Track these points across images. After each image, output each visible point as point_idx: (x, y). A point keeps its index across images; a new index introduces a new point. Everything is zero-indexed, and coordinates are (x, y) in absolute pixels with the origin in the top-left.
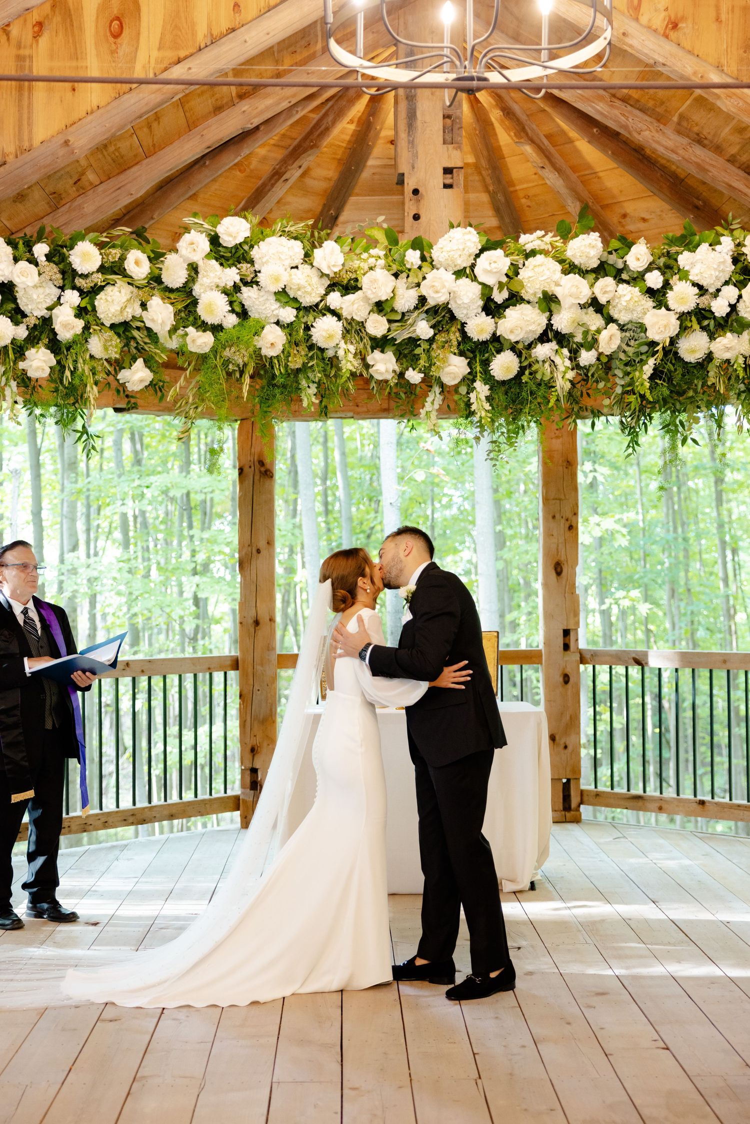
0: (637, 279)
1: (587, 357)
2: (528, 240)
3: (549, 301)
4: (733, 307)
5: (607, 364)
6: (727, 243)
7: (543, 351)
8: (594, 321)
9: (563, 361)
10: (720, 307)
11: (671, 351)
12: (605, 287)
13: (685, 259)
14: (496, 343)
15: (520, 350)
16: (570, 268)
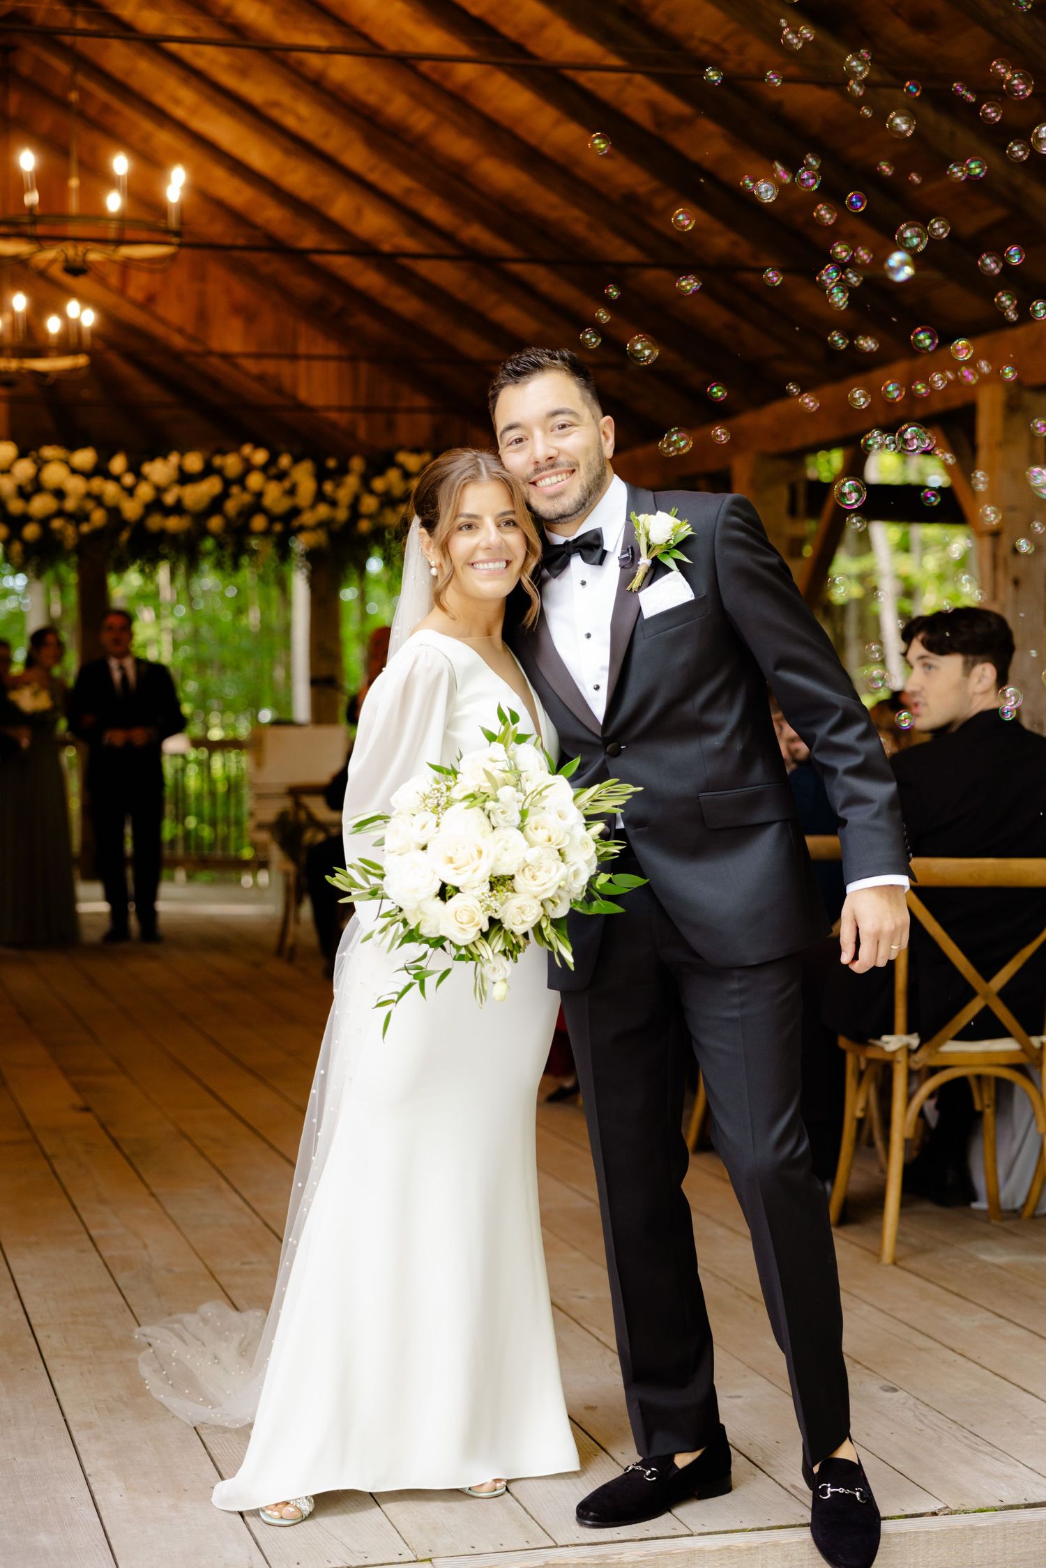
0: (117, 479)
1: (85, 528)
2: (48, 452)
3: (60, 494)
4: (179, 501)
5: (97, 534)
6: (174, 459)
7: (57, 524)
8: (90, 505)
9: (70, 531)
10: (169, 499)
11: (139, 525)
12: (97, 484)
13: (147, 468)
14: (25, 519)
15: (44, 522)
16: (74, 471)
